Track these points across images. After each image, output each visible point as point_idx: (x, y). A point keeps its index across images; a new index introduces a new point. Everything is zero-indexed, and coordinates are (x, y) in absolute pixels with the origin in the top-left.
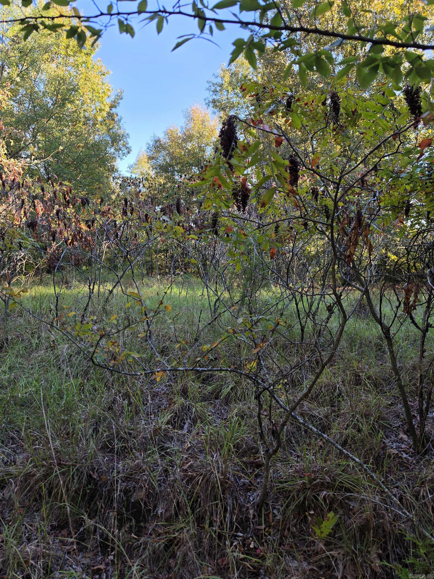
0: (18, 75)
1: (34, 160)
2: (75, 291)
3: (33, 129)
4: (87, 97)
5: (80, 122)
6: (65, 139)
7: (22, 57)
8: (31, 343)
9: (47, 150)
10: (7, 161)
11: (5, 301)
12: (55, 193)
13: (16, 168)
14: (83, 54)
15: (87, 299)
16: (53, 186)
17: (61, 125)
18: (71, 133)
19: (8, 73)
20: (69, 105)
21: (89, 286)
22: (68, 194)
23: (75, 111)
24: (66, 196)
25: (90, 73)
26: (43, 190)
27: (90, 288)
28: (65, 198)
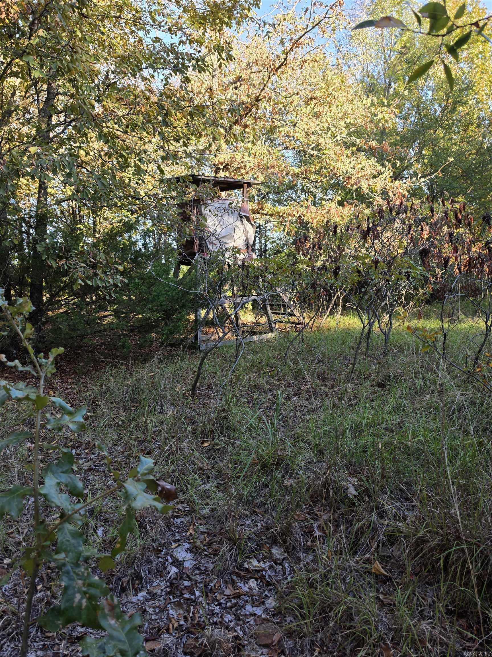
0: (405, 89)
1: (420, 178)
2: (461, 326)
3: (419, 144)
4: (483, 93)
5: (473, 124)
6: (454, 148)
7: (409, 67)
8: (414, 384)
9: (434, 165)
10: (392, 184)
11: (385, 334)
12: (446, 213)
13: (401, 190)
14: (480, 43)
15: (484, 336)
16: (444, 205)
17: (449, 133)
18: (462, 140)
19: (394, 89)
20: (461, 108)
21: (486, 322)
22: (461, 212)
23: (468, 114)
24: (459, 214)
25: (487, 64)
26: (432, 211)
27: (487, 325)
28: (456, 217)
